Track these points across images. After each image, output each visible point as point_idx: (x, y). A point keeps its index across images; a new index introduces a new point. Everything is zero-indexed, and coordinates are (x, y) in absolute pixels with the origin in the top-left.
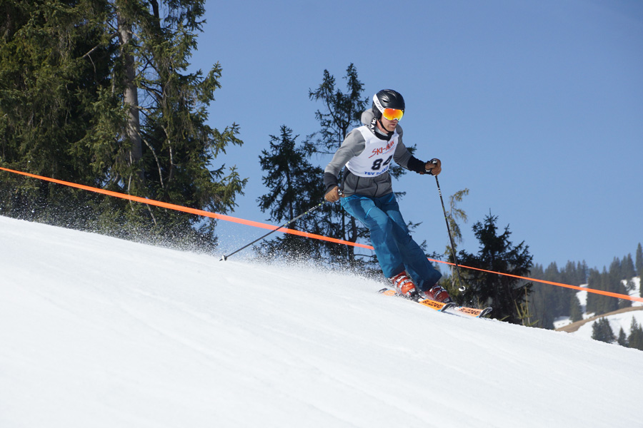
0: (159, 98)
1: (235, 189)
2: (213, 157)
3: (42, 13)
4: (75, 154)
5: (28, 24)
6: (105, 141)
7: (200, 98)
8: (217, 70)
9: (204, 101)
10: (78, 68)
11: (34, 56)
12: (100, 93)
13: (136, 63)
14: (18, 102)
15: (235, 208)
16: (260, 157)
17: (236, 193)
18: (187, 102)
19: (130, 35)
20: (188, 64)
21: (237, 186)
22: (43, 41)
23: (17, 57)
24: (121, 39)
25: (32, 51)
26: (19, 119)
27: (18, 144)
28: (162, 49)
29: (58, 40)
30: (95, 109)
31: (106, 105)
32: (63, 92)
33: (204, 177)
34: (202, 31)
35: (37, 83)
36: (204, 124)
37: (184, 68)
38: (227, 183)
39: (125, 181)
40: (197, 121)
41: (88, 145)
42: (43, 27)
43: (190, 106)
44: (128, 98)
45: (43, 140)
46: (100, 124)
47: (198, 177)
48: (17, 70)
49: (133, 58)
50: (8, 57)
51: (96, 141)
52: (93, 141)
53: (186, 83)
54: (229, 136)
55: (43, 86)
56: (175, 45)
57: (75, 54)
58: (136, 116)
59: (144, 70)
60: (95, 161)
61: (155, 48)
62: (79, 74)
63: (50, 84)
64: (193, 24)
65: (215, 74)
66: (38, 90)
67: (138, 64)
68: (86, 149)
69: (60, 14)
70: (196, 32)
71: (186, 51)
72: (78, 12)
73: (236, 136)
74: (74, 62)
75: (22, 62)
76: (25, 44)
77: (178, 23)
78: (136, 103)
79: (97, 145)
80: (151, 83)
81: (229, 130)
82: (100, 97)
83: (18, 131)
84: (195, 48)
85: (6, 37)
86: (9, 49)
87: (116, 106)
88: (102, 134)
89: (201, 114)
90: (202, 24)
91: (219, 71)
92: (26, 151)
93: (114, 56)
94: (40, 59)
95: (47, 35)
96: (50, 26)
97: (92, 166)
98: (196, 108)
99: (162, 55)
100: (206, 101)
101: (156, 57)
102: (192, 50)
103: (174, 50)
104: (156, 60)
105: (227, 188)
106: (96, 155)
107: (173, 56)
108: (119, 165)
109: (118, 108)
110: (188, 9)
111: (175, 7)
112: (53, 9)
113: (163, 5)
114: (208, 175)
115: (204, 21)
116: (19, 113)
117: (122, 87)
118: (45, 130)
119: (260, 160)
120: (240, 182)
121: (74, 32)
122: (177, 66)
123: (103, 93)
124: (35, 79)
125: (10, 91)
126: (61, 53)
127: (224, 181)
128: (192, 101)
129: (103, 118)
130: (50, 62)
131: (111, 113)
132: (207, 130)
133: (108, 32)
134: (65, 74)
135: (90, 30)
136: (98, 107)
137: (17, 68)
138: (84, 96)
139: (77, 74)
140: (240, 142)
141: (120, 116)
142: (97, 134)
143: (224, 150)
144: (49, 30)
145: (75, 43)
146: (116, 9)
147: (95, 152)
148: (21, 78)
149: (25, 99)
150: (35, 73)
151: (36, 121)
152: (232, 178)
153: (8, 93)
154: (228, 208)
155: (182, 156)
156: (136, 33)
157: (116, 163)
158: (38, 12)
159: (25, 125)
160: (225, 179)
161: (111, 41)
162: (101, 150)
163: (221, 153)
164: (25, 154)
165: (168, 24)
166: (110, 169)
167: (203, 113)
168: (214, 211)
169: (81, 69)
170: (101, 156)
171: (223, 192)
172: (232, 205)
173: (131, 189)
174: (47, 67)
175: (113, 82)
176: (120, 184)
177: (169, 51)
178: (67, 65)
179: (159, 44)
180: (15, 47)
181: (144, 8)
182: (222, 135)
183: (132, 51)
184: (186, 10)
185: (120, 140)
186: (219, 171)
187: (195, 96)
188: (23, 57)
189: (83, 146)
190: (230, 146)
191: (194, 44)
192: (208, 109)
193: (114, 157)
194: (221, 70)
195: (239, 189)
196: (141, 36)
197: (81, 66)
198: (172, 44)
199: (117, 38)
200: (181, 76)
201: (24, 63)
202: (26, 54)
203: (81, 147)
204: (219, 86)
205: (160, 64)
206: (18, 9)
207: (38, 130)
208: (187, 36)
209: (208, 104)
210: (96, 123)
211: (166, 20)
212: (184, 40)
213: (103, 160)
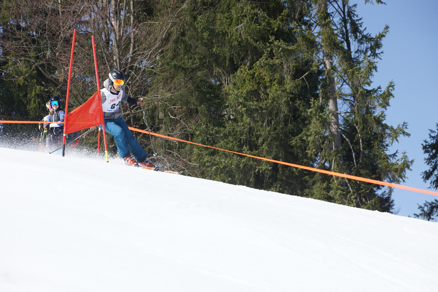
0: (352, 106)
1: (406, 167)
2: (390, 145)
3: (272, 50)
4: (296, 145)
5: (263, 57)
6: (316, 136)
7: (380, 105)
8: (391, 85)
9: (383, 107)
10: (297, 86)
11: (267, 79)
12: (312, 103)
13: (336, 82)
14: (256, 110)
15: (406, 180)
16: (422, 145)
17: (406, 169)
18: (371, 108)
19: (331, 63)
20: (371, 82)
21: (407, 165)
22: (273, 68)
23: (256, 80)
24: (325, 66)
25: (265, 75)
26: (258, 121)
27: (258, 139)
28: (353, 72)
29: (283, 68)
30: (309, 114)
31: (316, 111)
32: (287, 103)
33: (384, 159)
34: (381, 59)
35: (270, 97)
36: (384, 122)
37: (369, 84)
38: (400, 163)
39: (330, 162)
40: (378, 121)
41: (305, 138)
42: (273, 59)
43: (374, 110)
44: (331, 106)
45: (274, 136)
46: (312, 124)
47: (380, 159)
48: (256, 88)
49: (334, 79)
50: (249, 80)
51: (310, 135)
52: (307, 136)
53: (371, 95)
54: (401, 130)
55: (274, 99)
56: (362, 69)
57: (294, 77)
58: (337, 118)
59: (341, 87)
60: (309, 149)
61: (349, 72)
63: (278, 97)
64: (375, 55)
65: (390, 88)
66: (270, 102)
67: (338, 82)
68: (303, 141)
69: (284, 50)
70: (376, 60)
71: (370, 73)
72: (296, 49)
73: (406, 130)
74: (294, 82)
75: (259, 83)
76: (261, 71)
77: (364, 54)
78: (337, 109)
79: (311, 139)
80: (346, 95)
81: (401, 126)
82: (312, 106)
83: (257, 130)
84: (376, 71)
85: (248, 67)
86: (250, 75)
87: (323, 111)
88: (314, 131)
89: (381, 116)
90: (381, 54)
91: (393, 86)
92: (263, 143)
93: (321, 78)
94: (271, 81)
95: (275, 65)
96: (277, 58)
97: (307, 153)
98: (377, 112)
99: (354, 76)
101: (350, 77)
102: (374, 72)
103: (362, 73)
104: (350, 79)
105: (400, 166)
106: (310, 145)
107: (361, 77)
108: (325, 152)
109: (324, 113)
110: (371, 45)
111: (362, 43)
112: (279, 47)
113: (354, 42)
114: (387, 157)
115: (382, 52)
116: (257, 118)
117: (327, 99)
118: (275, 129)
119: (422, 146)
120: (409, 162)
121: (294, 62)
122: (364, 84)
123: (314, 103)
124: (268, 94)
125: (251, 103)
126: (285, 76)
127: (398, 162)
128: (375, 107)
129: (314, 120)
130: (278, 83)
131: (320, 116)
132: (386, 127)
133: (317, 62)
134: (288, 91)
135: (304, 61)
136: (311, 112)
137: (256, 87)
138: (301, 105)
139: (296, 91)
140: (408, 135)
141: (326, 118)
142: (311, 131)
143: (397, 140)
144: (277, 61)
145: (295, 69)
146: (322, 46)
147: (309, 143)
148: (259, 94)
149: (261, 108)
150: (268, 91)
151: (269, 123)
152: (403, 159)
154: (401, 180)
155: (369, 145)
156: (336, 61)
157: (324, 150)
158: (269, 49)
159: (262, 126)
160: (398, 160)
161: (318, 67)
162: (313, 142)
163: (395, 142)
164: (262, 145)
165: (357, 55)
166: (319, 154)
167: (383, 115)
168: (391, 182)
169: (299, 87)
170: (314, 146)
171: (397, 169)
172: (404, 178)
173: (334, 168)
174: (276, 86)
175: (320, 95)
176: (327, 164)
177: (359, 74)
178: (289, 85)
179: (352, 69)
180: (254, 73)
181: (340, 45)
182: (396, 130)
183: (333, 74)
184: (369, 45)
185: (326, 134)
186: (394, 155)
187: (376, 104)
188: (260, 79)
189: (301, 139)
190: (401, 137)
191: (375, 68)
192: (386, 112)
193: (322, 146)
194: (394, 85)
195: (408, 167)
196: (339, 63)
197: (299, 85)
198: (360, 69)
199: (323, 65)
200: (367, 90)
201: (261, 84)
202: (261, 77)
203: (299, 140)
204: (393, 97)
205: (352, 82)
206: (255, 48)
207: (271, 129)
208: (370, 63)
209: (386, 109)
210: (310, 123)
211: (356, 52)
212: (369, 66)
213: (315, 149)
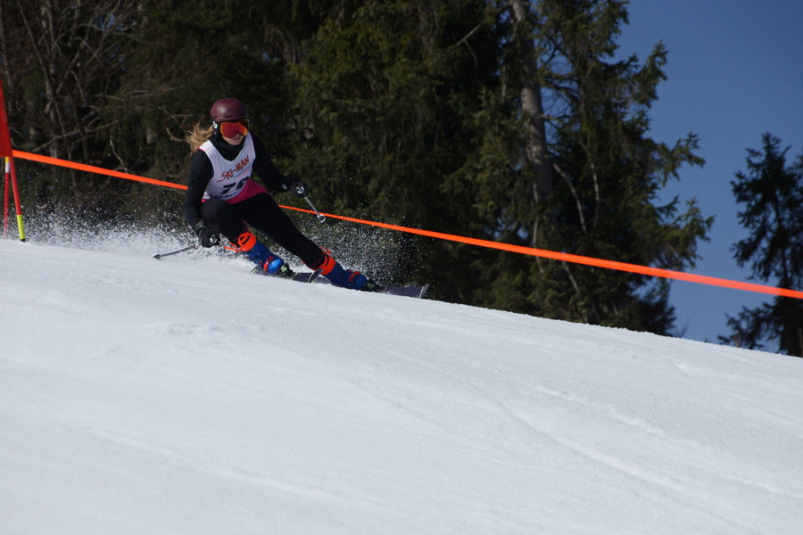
0: (574, 101)
1: (697, 233)
2: (660, 185)
4: (452, 191)
6: (494, 170)
7: (636, 97)
8: (660, 53)
9: (643, 102)
10: (450, 62)
11: (384, 47)
12: (483, 98)
13: (537, 50)
14: (361, 117)
15: (698, 262)
16: (733, 183)
17: (698, 240)
18: (616, 105)
19: (526, 8)
20: (615, 47)
21: (698, 228)
22: (396, 23)
23: (359, 51)
24: (513, 15)
25: (380, 39)
26: (365, 143)
27: (367, 181)
28: (575, 27)
29: (417, 21)
30: (477, 122)
31: (494, 115)
32: (429, 99)
33: (647, 217)
35: (391, 87)
36: (645, 136)
37: (610, 53)
38: (683, 224)
39: (529, 228)
40: (634, 133)
41: (469, 177)
43: (623, 110)
44: (527, 103)
45: (403, 173)
46: (486, 145)
47: (638, 217)
48: (360, 69)
49: (531, 42)
50: (345, 51)
51: (481, 170)
52: (476, 171)
53: (615, 75)
54: (683, 152)
55: (399, 92)
56: (595, 19)
57: (444, 42)
58: (541, 128)
59: (550, 60)
60: (480, 201)
61: (565, 25)
62: (452, 71)
63: (409, 88)
65: (658, 59)
66: (392, 97)
67: (541, 50)
68: (467, 183)
71: (612, 26)
73: (695, 152)
74: (445, 52)
75: (366, 58)
76: (370, 30)
78: (540, 110)
79: (483, 177)
80: (562, 78)
81: (684, 143)
82: (484, 104)
83: (364, 161)
84: (626, 21)
85: (341, 21)
86: (346, 39)
87: (509, 116)
88: (489, 159)
89: (639, 121)
91: (663, 55)
92: (377, 192)
93: (504, 41)
94: (393, 52)
95: (401, 14)
97: (477, 209)
98: (631, 113)
99: (577, 34)
100: (645, 102)
101: (568, 38)
102: (622, 25)
103: (594, 26)
104: (568, 42)
105: (683, 231)
106: (482, 192)
107: (593, 35)
108: (516, 206)
109: (512, 119)
114: (654, 213)
116: (365, 134)
117: (517, 86)
118: (405, 158)
119: (732, 187)
120: (703, 222)
121: (442, 8)
122: (600, 51)
123: (488, 98)
124: (386, 82)
125: (349, 102)
126: (424, 39)
127: (678, 222)
128: (625, 103)
129: (488, 137)
130: (406, 54)
131: (502, 127)
132: (650, 145)
133: (494, 5)
134: (431, 72)
135: (465, 4)
136: (482, 118)
137: (359, 66)
138: (461, 104)
139: (449, 71)
140: (700, 162)
141: (516, 131)
142: (482, 160)
143: (676, 175)
144: (404, 7)
145: (444, 24)
147: (481, 187)
148: (366, 82)
149: (372, 113)
150: (386, 72)
151: (391, 146)
152: (691, 217)
153: (347, 105)
154: (686, 262)
155: (612, 185)
156: (536, 3)
157: (513, 203)
159: (375, 151)
160: (679, 219)
161: (498, 17)
162: (489, 184)
163: (672, 180)
164: (376, 195)
166: (504, 211)
167: (643, 121)
168: (664, 266)
169: (455, 64)
170: (490, 193)
171: (677, 238)
172: (692, 258)
173: (537, 240)
174: (403, 62)
175: (503, 79)
176: (522, 233)
177: (587, 29)
178: (433, 59)
179: (571, 18)
180: (355, 36)
182: (673, 150)
183: (531, 31)
185: (518, 167)
186: (670, 207)
187: (628, 95)
188: (367, 49)
189: (462, 179)
191: (624, 15)
192: (650, 113)
193: (510, 193)
194: (666, 53)
195: (701, 233)
196: (544, 7)
197: (455, 60)
198: (590, 18)
199: (507, 13)
200: (605, 65)
201: (370, 58)
202: (371, 44)
203: (459, 180)
204: (665, 78)
205: (574, 49)
207: (395, 158)
208: (613, 4)
209: (649, 106)
210: (481, 143)
212: (609, 11)
213: (492, 199)
